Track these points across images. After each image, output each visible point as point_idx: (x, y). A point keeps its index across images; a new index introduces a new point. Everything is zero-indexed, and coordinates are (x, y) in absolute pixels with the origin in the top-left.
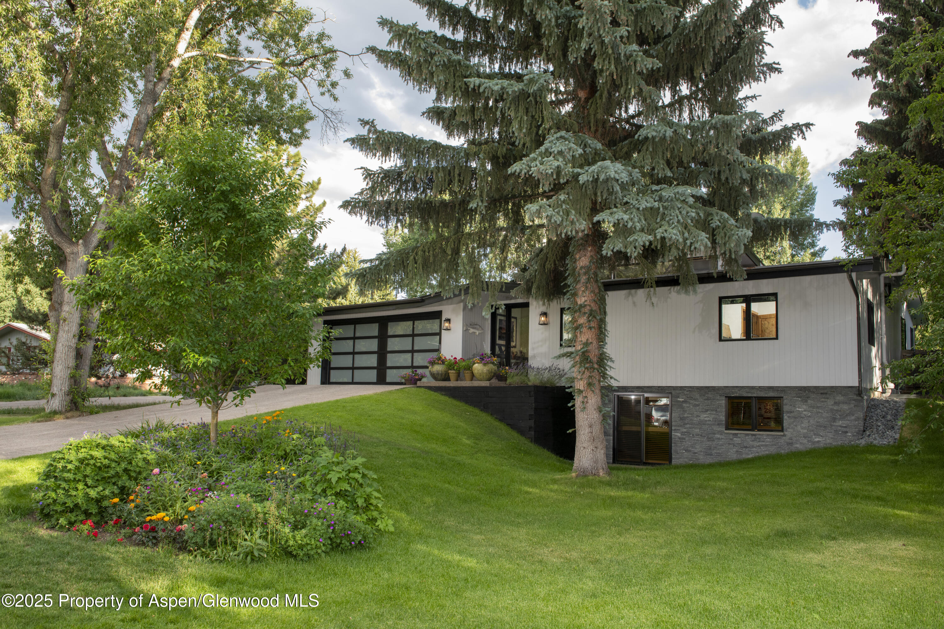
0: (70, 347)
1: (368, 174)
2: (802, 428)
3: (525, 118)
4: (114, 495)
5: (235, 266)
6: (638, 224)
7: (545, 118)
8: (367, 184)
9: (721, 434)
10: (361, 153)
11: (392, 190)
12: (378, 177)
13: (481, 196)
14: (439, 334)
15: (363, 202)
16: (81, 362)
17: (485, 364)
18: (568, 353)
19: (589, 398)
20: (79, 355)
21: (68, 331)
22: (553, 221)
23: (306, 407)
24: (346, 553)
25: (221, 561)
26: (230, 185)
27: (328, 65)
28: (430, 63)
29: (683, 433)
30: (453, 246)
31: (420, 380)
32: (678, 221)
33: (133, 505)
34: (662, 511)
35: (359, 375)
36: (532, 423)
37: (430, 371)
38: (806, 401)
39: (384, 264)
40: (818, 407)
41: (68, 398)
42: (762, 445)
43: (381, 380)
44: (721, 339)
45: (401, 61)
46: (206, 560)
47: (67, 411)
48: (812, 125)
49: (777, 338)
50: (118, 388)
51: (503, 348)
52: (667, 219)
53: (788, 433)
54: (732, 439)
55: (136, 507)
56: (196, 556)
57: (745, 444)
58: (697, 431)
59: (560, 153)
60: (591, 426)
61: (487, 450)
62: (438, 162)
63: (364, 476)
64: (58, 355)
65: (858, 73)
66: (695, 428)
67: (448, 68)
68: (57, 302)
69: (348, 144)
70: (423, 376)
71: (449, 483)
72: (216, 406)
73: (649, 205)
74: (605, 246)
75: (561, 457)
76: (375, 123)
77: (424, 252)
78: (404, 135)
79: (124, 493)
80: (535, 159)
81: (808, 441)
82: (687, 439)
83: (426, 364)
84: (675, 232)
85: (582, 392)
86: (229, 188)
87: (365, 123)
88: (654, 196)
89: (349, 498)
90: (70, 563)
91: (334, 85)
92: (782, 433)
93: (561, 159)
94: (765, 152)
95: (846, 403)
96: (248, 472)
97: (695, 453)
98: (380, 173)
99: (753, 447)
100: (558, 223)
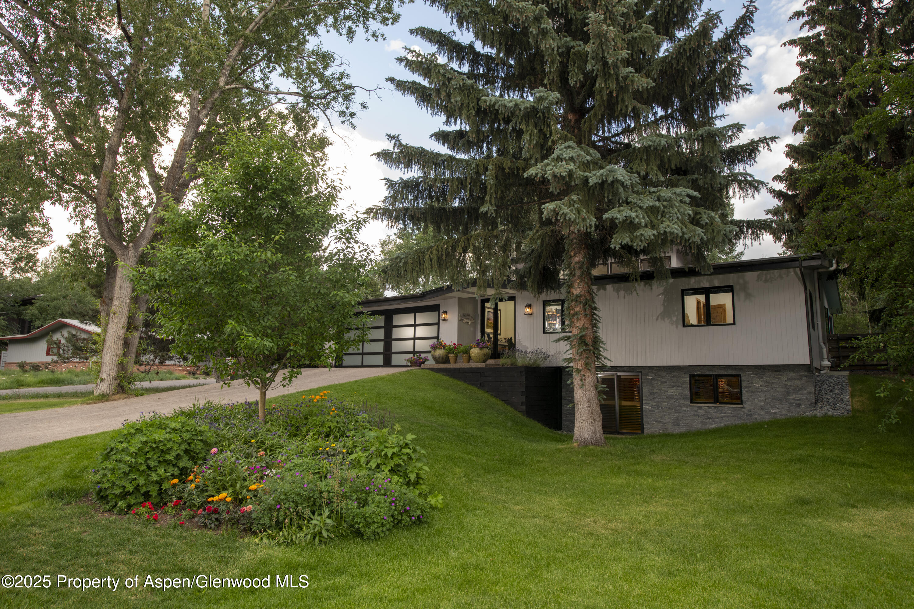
0: (119, 337)
1: (391, 184)
2: (760, 401)
3: (536, 131)
4: (173, 476)
5: (285, 258)
6: (643, 221)
7: (553, 131)
8: (390, 193)
9: (687, 407)
10: (386, 165)
11: (410, 197)
12: (399, 186)
13: (490, 201)
14: (438, 324)
15: (383, 209)
16: (128, 350)
17: (481, 348)
18: (566, 337)
19: (587, 376)
20: (126, 344)
21: (118, 323)
22: (567, 218)
23: (330, 387)
24: (407, 530)
25: (288, 544)
26: (282, 184)
27: (347, 98)
28: (447, 86)
29: (652, 406)
30: (463, 245)
31: (424, 362)
32: (678, 218)
33: (193, 485)
34: (670, 478)
35: (368, 360)
36: (523, 399)
37: (432, 355)
38: (762, 378)
39: (403, 261)
40: (773, 383)
41: (116, 383)
42: (724, 417)
43: (387, 363)
44: (684, 326)
45: (416, 89)
46: (273, 543)
47: (114, 394)
48: (778, 138)
49: (734, 324)
50: (157, 373)
51: (491, 336)
52: (667, 216)
53: (747, 405)
54: (697, 411)
55: (197, 487)
56: (262, 539)
57: (709, 416)
58: (665, 404)
59: (571, 159)
60: (589, 401)
61: (490, 423)
62: (451, 173)
63: (415, 451)
64: (107, 344)
65: (783, 107)
66: (664, 402)
67: (463, 91)
68: (108, 297)
69: (375, 157)
70: (426, 359)
71: (470, 454)
72: (264, 386)
73: (651, 204)
74: (613, 240)
75: (550, 428)
76: (400, 137)
77: (438, 251)
78: (423, 149)
79: (184, 474)
80: (548, 165)
81: (766, 412)
82: (656, 411)
83: (430, 350)
84: (676, 227)
85: (580, 371)
86: (280, 187)
87: (391, 137)
88: (653, 197)
89: (401, 474)
90: (131, 552)
91: (352, 115)
92: (741, 406)
93: (572, 164)
94: (733, 163)
95: (798, 379)
96: (303, 448)
97: (664, 423)
98: (400, 183)
99: (716, 417)
100: (572, 220)
